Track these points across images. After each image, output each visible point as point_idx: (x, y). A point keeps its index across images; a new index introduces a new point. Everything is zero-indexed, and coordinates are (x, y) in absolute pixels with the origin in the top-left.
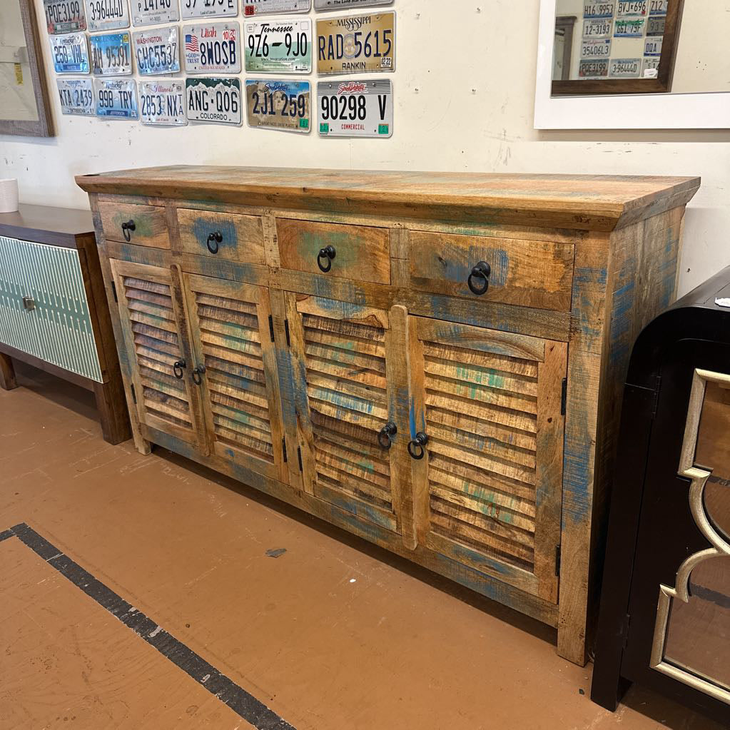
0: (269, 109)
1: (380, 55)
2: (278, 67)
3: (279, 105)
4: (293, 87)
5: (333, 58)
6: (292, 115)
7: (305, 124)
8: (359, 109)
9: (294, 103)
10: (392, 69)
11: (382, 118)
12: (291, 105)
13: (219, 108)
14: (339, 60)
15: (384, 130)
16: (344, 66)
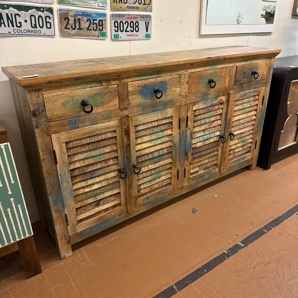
0: (77, 27)
1: (146, 4)
2: (85, 4)
3: (85, 25)
4: (95, 15)
5: (122, 3)
6: (94, 30)
7: (104, 35)
8: (135, 27)
9: (96, 24)
10: (151, 11)
11: (147, 31)
12: (93, 25)
13: (33, 26)
14: (125, 4)
15: (148, 36)
16: (128, 7)
